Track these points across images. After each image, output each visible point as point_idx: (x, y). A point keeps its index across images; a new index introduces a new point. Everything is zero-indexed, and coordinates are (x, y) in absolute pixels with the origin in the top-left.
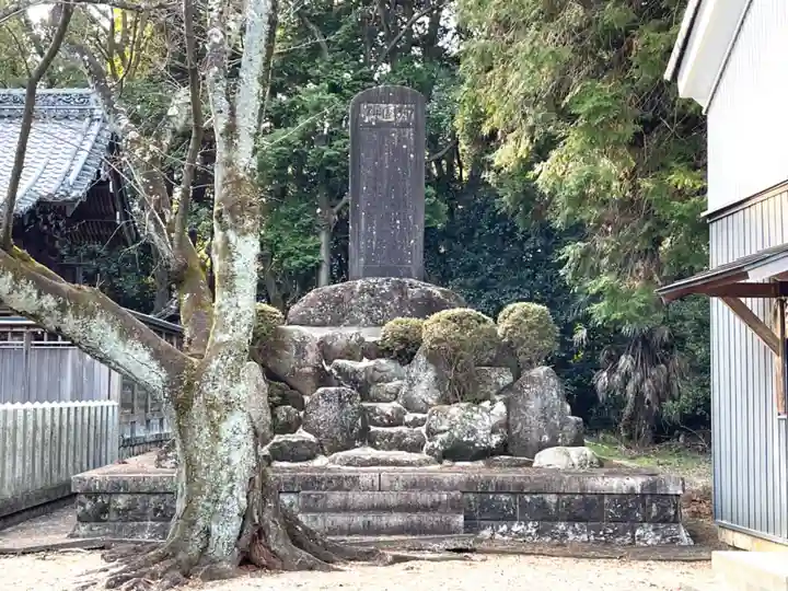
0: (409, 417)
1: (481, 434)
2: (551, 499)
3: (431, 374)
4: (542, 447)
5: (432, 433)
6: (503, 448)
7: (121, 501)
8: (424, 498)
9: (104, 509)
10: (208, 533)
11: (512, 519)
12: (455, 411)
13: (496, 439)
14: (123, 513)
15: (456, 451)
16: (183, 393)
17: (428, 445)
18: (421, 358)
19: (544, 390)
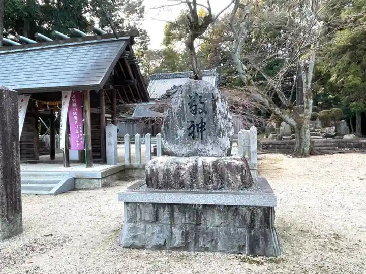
0: (316, 130)
1: (332, 132)
2: (352, 144)
3: (320, 122)
4: (345, 135)
5: (322, 133)
6: (336, 135)
7: (271, 146)
8: (329, 144)
9: (268, 147)
10: (304, 149)
11: (345, 147)
12: (327, 129)
13: (334, 134)
14: (271, 148)
15: (327, 136)
16: (300, 126)
17: (321, 135)
18: (318, 119)
19: (343, 125)
